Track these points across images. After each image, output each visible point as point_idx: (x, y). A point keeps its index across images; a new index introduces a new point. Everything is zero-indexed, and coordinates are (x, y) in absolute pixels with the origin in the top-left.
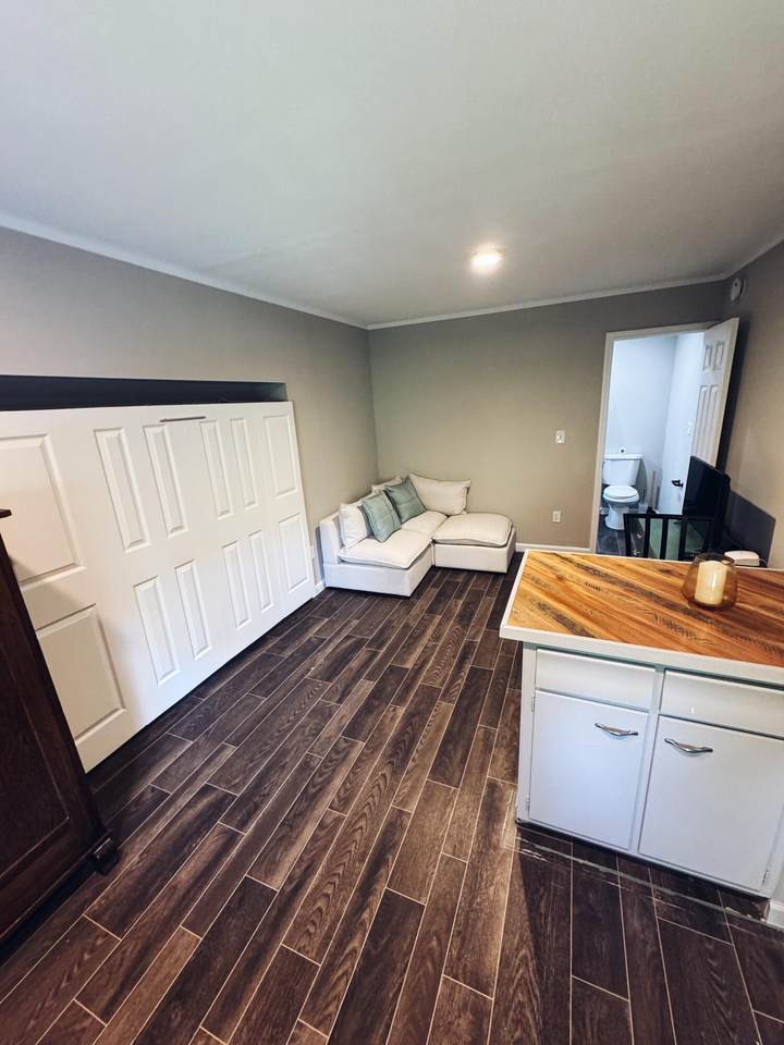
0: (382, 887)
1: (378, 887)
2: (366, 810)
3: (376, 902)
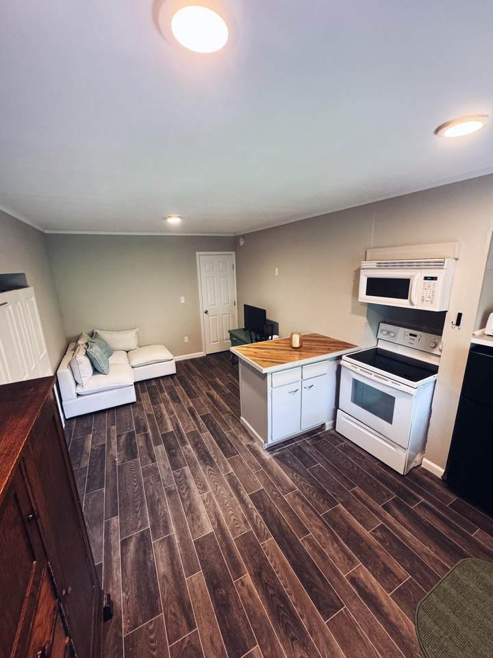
0: (246, 496)
1: (245, 497)
2: (216, 483)
3: (249, 500)
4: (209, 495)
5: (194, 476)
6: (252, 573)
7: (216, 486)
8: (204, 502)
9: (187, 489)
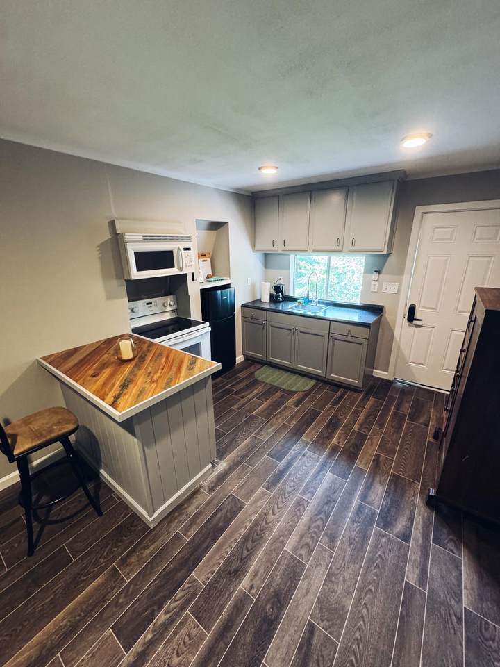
4: (304, 493)
5: (293, 527)
6: (237, 581)
7: (289, 493)
8: (313, 493)
9: (313, 522)
